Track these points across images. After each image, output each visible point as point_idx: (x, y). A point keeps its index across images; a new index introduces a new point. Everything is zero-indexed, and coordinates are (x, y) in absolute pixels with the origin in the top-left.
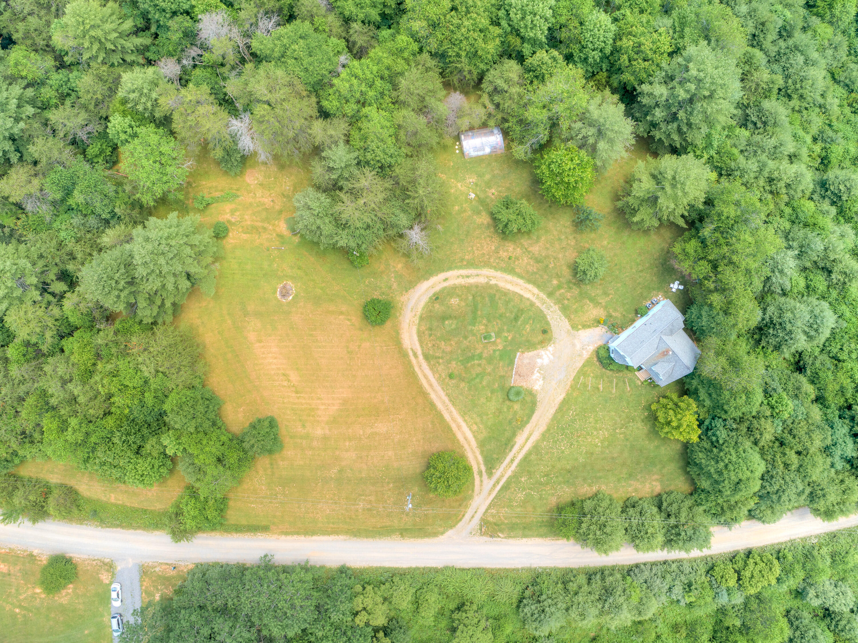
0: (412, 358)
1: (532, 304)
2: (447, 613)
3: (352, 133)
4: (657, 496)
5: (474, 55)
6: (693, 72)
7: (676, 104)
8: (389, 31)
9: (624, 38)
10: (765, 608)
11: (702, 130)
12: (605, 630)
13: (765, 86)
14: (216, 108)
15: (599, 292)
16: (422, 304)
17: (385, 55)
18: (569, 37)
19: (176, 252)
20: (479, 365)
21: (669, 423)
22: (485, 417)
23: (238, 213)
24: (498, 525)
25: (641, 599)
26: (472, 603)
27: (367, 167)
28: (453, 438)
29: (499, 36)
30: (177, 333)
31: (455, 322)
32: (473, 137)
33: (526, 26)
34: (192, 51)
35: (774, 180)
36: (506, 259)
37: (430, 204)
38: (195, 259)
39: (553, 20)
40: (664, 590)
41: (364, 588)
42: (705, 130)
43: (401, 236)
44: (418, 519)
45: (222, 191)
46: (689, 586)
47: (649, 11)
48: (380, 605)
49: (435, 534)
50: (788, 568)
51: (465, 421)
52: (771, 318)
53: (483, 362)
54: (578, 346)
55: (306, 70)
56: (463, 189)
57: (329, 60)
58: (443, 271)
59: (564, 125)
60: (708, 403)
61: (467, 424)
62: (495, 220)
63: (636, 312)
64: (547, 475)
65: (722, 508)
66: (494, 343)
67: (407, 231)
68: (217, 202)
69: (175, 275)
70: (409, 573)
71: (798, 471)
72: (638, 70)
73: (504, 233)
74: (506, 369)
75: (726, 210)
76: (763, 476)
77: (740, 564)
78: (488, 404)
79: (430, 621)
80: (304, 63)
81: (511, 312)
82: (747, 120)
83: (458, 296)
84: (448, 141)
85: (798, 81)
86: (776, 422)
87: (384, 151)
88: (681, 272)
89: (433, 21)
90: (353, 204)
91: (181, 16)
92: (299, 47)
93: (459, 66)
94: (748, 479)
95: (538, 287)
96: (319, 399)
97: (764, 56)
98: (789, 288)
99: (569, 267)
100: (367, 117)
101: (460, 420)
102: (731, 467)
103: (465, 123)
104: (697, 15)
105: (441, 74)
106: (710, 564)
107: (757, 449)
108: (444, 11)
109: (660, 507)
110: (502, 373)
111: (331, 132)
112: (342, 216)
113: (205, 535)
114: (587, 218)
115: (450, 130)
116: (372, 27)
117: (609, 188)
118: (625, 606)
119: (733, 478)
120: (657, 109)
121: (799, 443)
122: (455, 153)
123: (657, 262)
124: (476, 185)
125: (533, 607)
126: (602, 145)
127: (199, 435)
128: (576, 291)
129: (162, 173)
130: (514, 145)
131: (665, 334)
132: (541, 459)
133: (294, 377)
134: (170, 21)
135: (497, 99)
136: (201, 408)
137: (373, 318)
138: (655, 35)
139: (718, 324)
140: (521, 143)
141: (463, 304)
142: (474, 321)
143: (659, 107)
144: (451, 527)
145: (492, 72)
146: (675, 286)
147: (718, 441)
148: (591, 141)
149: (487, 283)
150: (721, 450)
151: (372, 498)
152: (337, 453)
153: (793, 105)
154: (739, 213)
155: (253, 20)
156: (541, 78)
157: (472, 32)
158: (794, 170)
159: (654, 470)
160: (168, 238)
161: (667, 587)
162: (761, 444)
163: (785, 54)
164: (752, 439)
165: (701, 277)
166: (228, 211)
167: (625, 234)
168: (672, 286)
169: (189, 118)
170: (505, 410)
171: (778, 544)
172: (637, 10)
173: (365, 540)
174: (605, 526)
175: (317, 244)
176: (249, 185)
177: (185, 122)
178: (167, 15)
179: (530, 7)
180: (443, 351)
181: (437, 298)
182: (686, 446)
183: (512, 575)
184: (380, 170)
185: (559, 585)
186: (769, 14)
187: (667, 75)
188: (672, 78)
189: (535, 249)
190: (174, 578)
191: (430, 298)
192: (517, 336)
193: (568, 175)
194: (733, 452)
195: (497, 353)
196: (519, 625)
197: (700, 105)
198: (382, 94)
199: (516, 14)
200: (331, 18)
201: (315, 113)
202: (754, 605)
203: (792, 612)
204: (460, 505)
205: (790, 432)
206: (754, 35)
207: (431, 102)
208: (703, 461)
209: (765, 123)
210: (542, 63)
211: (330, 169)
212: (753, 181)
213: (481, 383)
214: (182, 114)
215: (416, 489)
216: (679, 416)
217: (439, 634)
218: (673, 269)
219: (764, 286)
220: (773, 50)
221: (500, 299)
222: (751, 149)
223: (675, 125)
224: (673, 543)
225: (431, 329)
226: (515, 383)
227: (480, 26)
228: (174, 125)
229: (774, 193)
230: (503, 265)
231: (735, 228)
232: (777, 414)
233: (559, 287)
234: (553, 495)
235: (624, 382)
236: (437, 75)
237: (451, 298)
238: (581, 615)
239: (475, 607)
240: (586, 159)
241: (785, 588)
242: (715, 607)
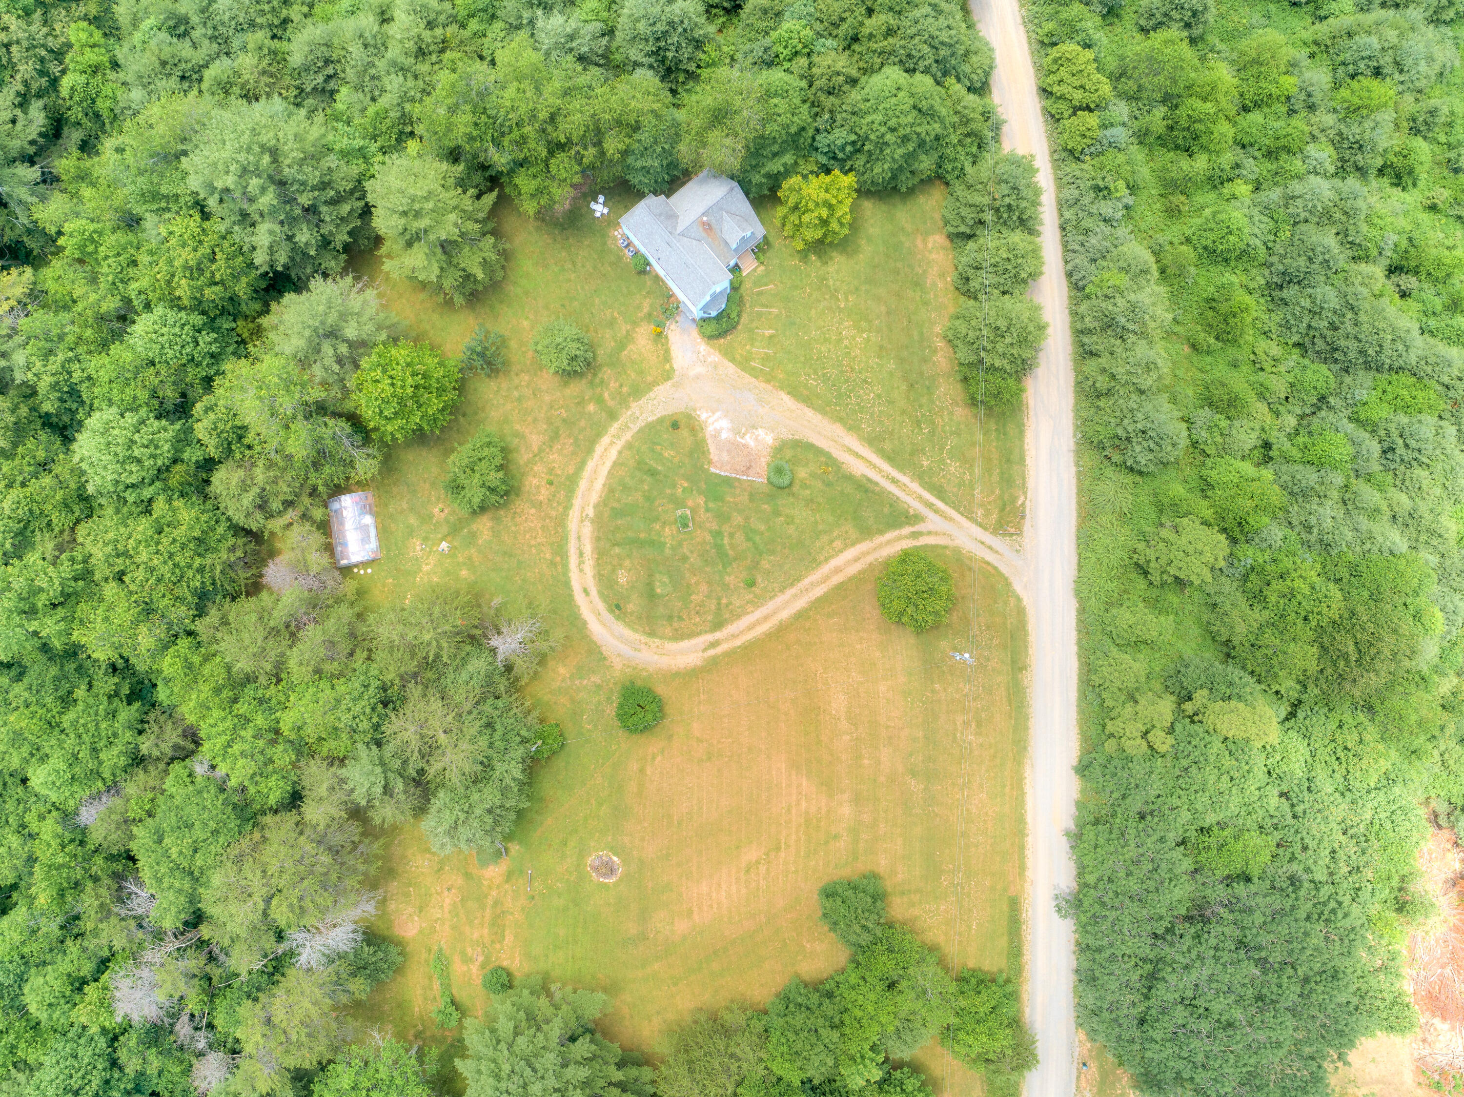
0: (719, 650)
1: (629, 446)
2: (1154, 593)
3: (325, 752)
4: (952, 241)
5: (202, 544)
6: (230, 181)
7: (288, 208)
8: (159, 688)
9: (177, 293)
10: (1135, 68)
11: (333, 166)
12: (1178, 329)
13: (266, 61)
14: (279, 991)
15: (608, 334)
16: (628, 633)
17: (194, 697)
18: (174, 384)
19: (523, 1063)
20: (731, 535)
21: (824, 222)
22: (820, 527)
23: (469, 951)
24: (1004, 505)
25: (1121, 269)
26: (1135, 551)
27: (383, 728)
28: (858, 580)
29: (170, 500)
30: (671, 1060)
31: (658, 576)
32: (345, 545)
33: (153, 456)
34: (183, 1032)
35: (420, 48)
36: (553, 489)
37: (451, 620)
38: (539, 1029)
39: (143, 412)
40: (1108, 230)
41: (1112, 735)
42: (331, 161)
43: (509, 668)
44: (995, 642)
45: (430, 978)
46: (1101, 191)
47: (132, 252)
48: (1139, 707)
49: (1021, 612)
50: (1068, 30)
51: (826, 560)
52: (648, 55)
53: (726, 529)
54: (700, 369)
55: (215, 833)
56: (432, 560)
57: (200, 792)
58: (571, 596)
59: (317, 394)
60: (788, 158)
61: (832, 557)
62: (483, 509)
63: (643, 272)
64: (918, 423)
65: (968, 135)
66: (694, 511)
67: (501, 657)
68: (449, 986)
69: (565, 1065)
70: (1086, 657)
71: (900, 13)
72: (229, 271)
73: (507, 493)
74: (738, 492)
75: (462, 130)
76: (907, 71)
77: (1062, 106)
78: (797, 521)
79: (1167, 621)
80: (203, 836)
81: (642, 481)
82: (323, 90)
83: (613, 571)
84: (349, 587)
85: (258, 7)
86: (818, 48)
87: (355, 700)
88: (574, 199)
89: (139, 614)
90: (448, 751)
91: (119, 1053)
92: (175, 846)
93: (219, 568)
94: (912, 95)
95: (599, 436)
96: (789, 811)
97: (218, 62)
98: (599, 25)
99: (566, 384)
100: (299, 728)
101: (826, 569)
102: (892, 123)
103: (317, 560)
104: (141, 173)
105: (233, 599)
106: (1065, 154)
107: (864, 79)
108: (122, 594)
109: (970, 237)
110: (745, 498)
111: (323, 790)
112: (467, 770)
113: (1027, 1011)
114: (482, 355)
115: (330, 583)
116: (151, 716)
117: (435, 317)
118: (1132, 297)
119: (910, 119)
120: (297, 239)
121: (853, 12)
122: (372, 575)
123: (559, 238)
124: (426, 539)
125: (1138, 449)
126: (351, 332)
127: (847, 1022)
128: (606, 373)
129: (389, 1087)
130: (355, 477)
131: (675, 227)
132: (891, 433)
133: (751, 854)
134: (127, 1071)
135: (275, 505)
136: (799, 1020)
137: (649, 717)
138: (173, 241)
139: (656, 142)
140: (352, 464)
141: (627, 563)
142: (656, 544)
143: (293, 236)
144: (1008, 584)
145: (230, 513)
146: (599, 208)
147: (854, 143)
148: (343, 349)
149: (593, 522)
150: (867, 138)
151: (960, 719)
152: (882, 779)
153: (300, 16)
154: (468, 108)
155: (132, 924)
156: (241, 432)
157: (160, 547)
158: (403, 16)
159: (907, 244)
160: (498, 1077)
161: (1101, 224)
162: (854, 73)
163: (215, 28)
164: (846, 88)
165: (577, 168)
166: (465, 968)
167: (512, 289)
168: (598, 214)
169: (294, 1038)
170: (808, 492)
171: (1030, 44)
172: (132, 272)
173: (1031, 732)
174: (997, 328)
175: (520, 814)
176: (421, 931)
177: (300, 1046)
178: (116, 1076)
179: (119, 449)
180: (708, 597)
181: (618, 607)
182: (864, 192)
183: (1087, 483)
184: (391, 706)
185: (1101, 404)
186: (148, 54)
187: (240, 222)
188: (244, 215)
189: (535, 440)
190: (1101, 1066)
191: (618, 618)
192: (682, 471)
193: (402, 387)
194: (868, 119)
195: (711, 505)
196: (1172, 472)
197: (287, 170)
198: (261, 701)
199: (131, 473)
200: (130, 789)
201: (291, 818)
202: (1130, 85)
203: (1142, 22)
204: (970, 569)
205: (835, 25)
206: (183, 78)
207: (278, 616)
208: (886, 166)
209: (327, 62)
210: (215, 429)
211: (387, 790)
212: (420, 82)
213: (762, 533)
214: (287, 1051)
215: (944, 644)
216: (811, 205)
217: (1190, 607)
218: (570, 211)
219: (597, 65)
220: (208, 48)
221: (619, 501)
222: (368, 84)
223: (324, 209)
224: (1025, 217)
225: (670, 618)
226: (761, 476)
227: (150, 533)
228: (306, 1065)
229: (444, 46)
230: (561, 495)
231: (494, 112)
232: (805, 47)
233: (600, 401)
234: (951, 413)
235: (760, 293)
236: (235, 607)
237: (617, 583)
238: (1149, 369)
239: (1141, 546)
240: (374, 358)
241: (1100, 36)
242: (1134, 148)
